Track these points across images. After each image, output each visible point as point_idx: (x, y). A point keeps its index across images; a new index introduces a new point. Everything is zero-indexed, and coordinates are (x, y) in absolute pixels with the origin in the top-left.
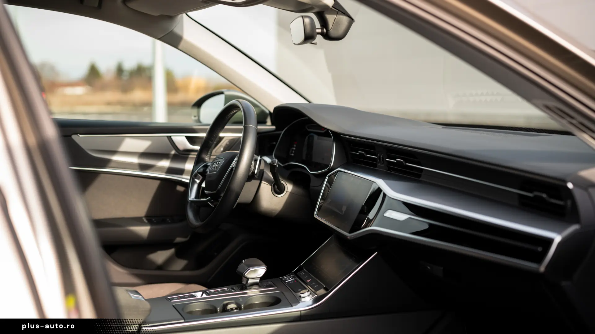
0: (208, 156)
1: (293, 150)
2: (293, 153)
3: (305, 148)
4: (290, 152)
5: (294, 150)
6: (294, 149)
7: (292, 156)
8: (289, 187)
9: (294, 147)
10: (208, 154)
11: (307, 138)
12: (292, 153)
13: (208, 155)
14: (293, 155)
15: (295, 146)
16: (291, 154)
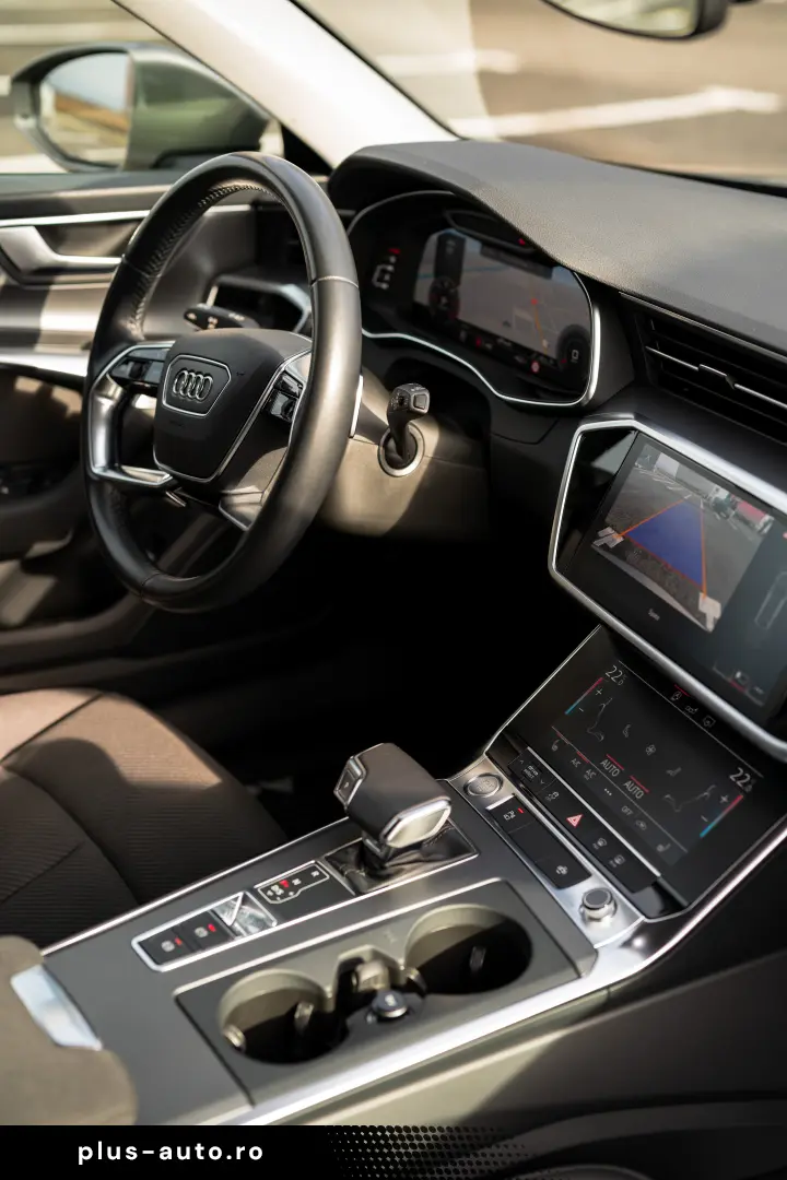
0: (138, 317)
1: (384, 272)
2: (386, 282)
3: (426, 270)
4: (377, 275)
5: (391, 273)
6: (390, 268)
7: (380, 289)
8: (428, 438)
9: (388, 263)
10: (139, 311)
11: (434, 238)
12: (381, 280)
13: (136, 314)
14: (384, 286)
15: (393, 259)
16: (377, 284)
